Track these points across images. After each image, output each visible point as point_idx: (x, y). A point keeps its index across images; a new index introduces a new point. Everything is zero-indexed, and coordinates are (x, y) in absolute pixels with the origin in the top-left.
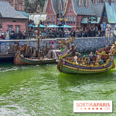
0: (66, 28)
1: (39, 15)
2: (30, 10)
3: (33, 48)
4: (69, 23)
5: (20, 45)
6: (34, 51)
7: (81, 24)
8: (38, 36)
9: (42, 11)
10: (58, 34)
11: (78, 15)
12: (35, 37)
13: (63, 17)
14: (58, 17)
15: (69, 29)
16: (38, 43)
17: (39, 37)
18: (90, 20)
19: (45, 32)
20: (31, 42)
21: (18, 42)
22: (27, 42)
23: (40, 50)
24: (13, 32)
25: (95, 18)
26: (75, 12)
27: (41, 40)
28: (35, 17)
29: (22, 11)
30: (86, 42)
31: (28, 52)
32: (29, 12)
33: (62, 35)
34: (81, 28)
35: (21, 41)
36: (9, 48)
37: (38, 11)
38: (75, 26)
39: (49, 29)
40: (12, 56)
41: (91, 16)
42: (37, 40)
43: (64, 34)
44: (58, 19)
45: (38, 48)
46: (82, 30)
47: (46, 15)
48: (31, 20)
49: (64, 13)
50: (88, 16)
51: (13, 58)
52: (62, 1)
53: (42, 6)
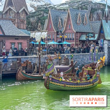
0: (65, 44)
1: (40, 33)
2: (31, 28)
3: (34, 64)
4: (69, 39)
5: (22, 62)
6: (36, 67)
7: (80, 41)
8: (39, 52)
9: (43, 29)
10: (58, 50)
11: (77, 32)
12: (36, 54)
13: (63, 34)
14: (58, 35)
15: (69, 45)
16: (39, 59)
17: (40, 54)
18: (88, 37)
19: (46, 49)
20: (33, 58)
21: (20, 58)
22: (29, 59)
23: (41, 66)
24: (16, 49)
25: (93, 35)
26: (73, 29)
27: (42, 57)
28: (36, 34)
29: (24, 29)
30: (85, 58)
31: (29, 68)
32: (31, 30)
33: (62, 51)
34: (80, 44)
35: (23, 58)
36: (11, 64)
37: (39, 29)
38: (74, 43)
39: (49, 46)
40: (15, 72)
41: (89, 33)
42: (38, 56)
43: (63, 50)
44: (58, 36)
45: (39, 64)
46: (80, 46)
47: (47, 32)
48: (32, 38)
49: (63, 30)
50: (86, 33)
51: (16, 73)
52: (61, 19)
53: (43, 24)
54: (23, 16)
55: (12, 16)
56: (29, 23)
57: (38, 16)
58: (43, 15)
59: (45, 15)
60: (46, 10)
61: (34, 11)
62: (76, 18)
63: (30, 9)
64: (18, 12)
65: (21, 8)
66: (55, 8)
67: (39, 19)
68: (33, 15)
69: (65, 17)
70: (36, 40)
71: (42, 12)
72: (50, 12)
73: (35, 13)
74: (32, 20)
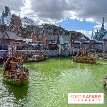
0: (41, 45)
1: (28, 39)
2: (24, 36)
4: (43, 43)
7: (48, 44)
9: (30, 37)
10: (37, 48)
11: (47, 40)
13: (40, 40)
16: (28, 52)
17: (28, 49)
26: (45, 38)
28: (26, 40)
29: (20, 36)
37: (28, 37)
38: (45, 45)
41: (53, 41)
44: (38, 41)
47: (32, 39)
49: (40, 38)
50: (51, 41)
52: (40, 33)
53: (30, 34)
54: (20, 30)
55: (14, 29)
56: (23, 33)
57: (28, 30)
58: (31, 30)
59: (32, 30)
60: (32, 28)
61: (26, 28)
62: (47, 33)
63: (24, 27)
64: (17, 28)
65: (19, 26)
66: (37, 27)
67: (28, 32)
68: (25, 30)
69: (41, 32)
70: (26, 43)
71: (30, 29)
72: (34, 29)
73: (26, 29)
74: (24, 32)
